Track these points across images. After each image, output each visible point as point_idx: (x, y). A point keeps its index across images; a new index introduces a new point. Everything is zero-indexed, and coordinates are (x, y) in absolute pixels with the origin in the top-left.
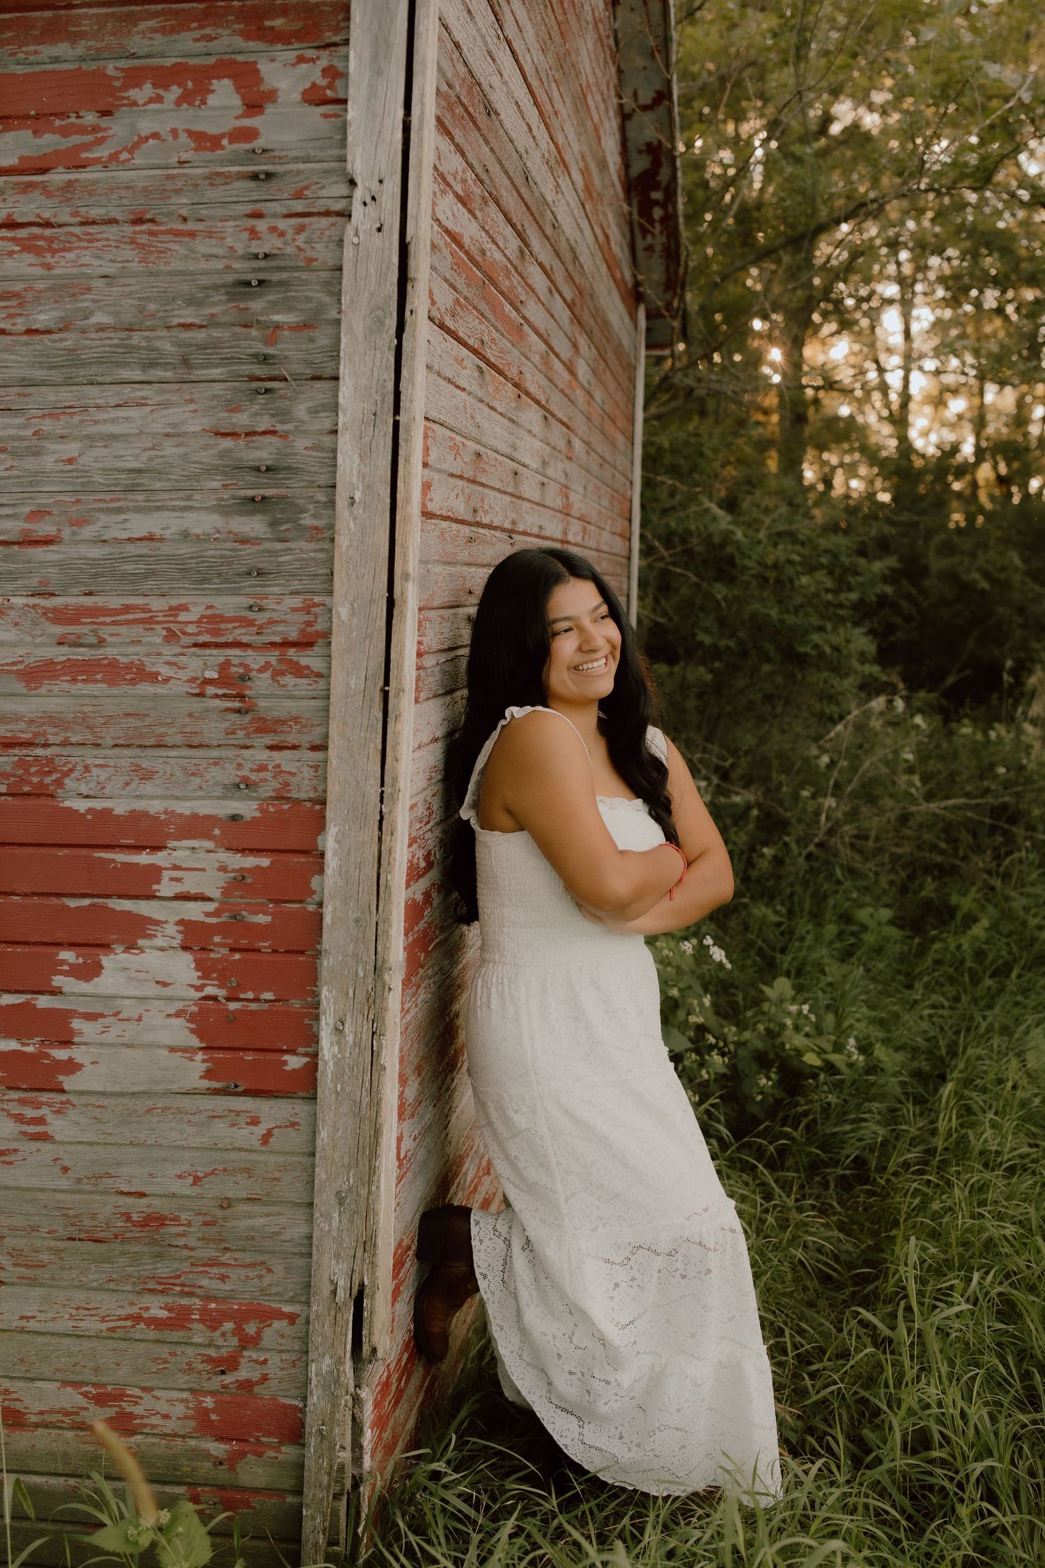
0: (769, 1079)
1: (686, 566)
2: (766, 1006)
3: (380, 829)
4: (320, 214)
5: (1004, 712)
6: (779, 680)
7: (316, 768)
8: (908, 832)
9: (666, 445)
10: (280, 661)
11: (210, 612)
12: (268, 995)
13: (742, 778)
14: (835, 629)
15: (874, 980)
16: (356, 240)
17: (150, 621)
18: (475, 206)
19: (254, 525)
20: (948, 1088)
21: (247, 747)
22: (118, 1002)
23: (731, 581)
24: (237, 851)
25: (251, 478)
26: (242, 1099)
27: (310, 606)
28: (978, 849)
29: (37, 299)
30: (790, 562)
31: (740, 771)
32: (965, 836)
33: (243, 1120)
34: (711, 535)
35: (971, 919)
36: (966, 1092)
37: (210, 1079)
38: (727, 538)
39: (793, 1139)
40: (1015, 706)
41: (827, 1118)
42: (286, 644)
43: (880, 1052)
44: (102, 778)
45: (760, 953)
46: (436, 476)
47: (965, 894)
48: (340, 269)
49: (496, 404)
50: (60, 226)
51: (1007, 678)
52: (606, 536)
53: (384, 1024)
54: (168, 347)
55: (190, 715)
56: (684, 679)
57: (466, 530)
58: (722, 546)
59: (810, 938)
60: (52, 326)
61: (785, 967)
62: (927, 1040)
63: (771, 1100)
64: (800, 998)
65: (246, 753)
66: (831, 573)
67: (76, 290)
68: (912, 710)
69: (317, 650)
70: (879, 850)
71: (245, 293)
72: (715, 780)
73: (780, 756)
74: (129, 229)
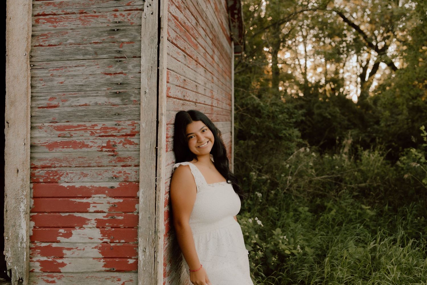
0: (275, 258)
1: (248, 113)
2: (274, 237)
3: (156, 189)
4: (135, 10)
5: (337, 151)
6: (274, 144)
7: (136, 172)
8: (312, 185)
9: (241, 80)
10: (125, 140)
11: (104, 126)
12: (123, 241)
13: (265, 171)
14: (289, 129)
15: (304, 228)
16: (145, 17)
17: (86, 129)
18: (182, 9)
19: (117, 100)
20: (327, 259)
21: (115, 166)
22: (77, 244)
23: (260, 117)
24: (113, 197)
25: (115, 87)
26: (115, 273)
27: (133, 124)
28: (331, 190)
29: (52, 36)
30: (276, 111)
31: (264, 170)
32: (328, 186)
33: (115, 279)
34: (254, 104)
35: (330, 210)
36: (332, 260)
37: (106, 267)
38: (258, 105)
39: (283, 276)
40: (340, 149)
41: (292, 269)
42: (127, 135)
43: (307, 249)
44: (72, 176)
45: (272, 221)
46: (172, 86)
47: (328, 202)
48: (141, 26)
49: (190, 66)
50: (58, 15)
51: (337, 142)
52: (224, 105)
53: (158, 249)
54: (90, 49)
55: (98, 157)
56: (248, 144)
57: (181, 102)
58: (257, 107)
59: (285, 216)
60: (56, 44)
61: (279, 225)
62: (320, 245)
63: (276, 264)
64: (284, 234)
65: (115, 168)
66: (287, 114)
67: (63, 33)
68: (311, 151)
69: (136, 137)
70: (304, 191)
71: (113, 33)
72: (257, 172)
73: (275, 165)
74: (79, 15)
